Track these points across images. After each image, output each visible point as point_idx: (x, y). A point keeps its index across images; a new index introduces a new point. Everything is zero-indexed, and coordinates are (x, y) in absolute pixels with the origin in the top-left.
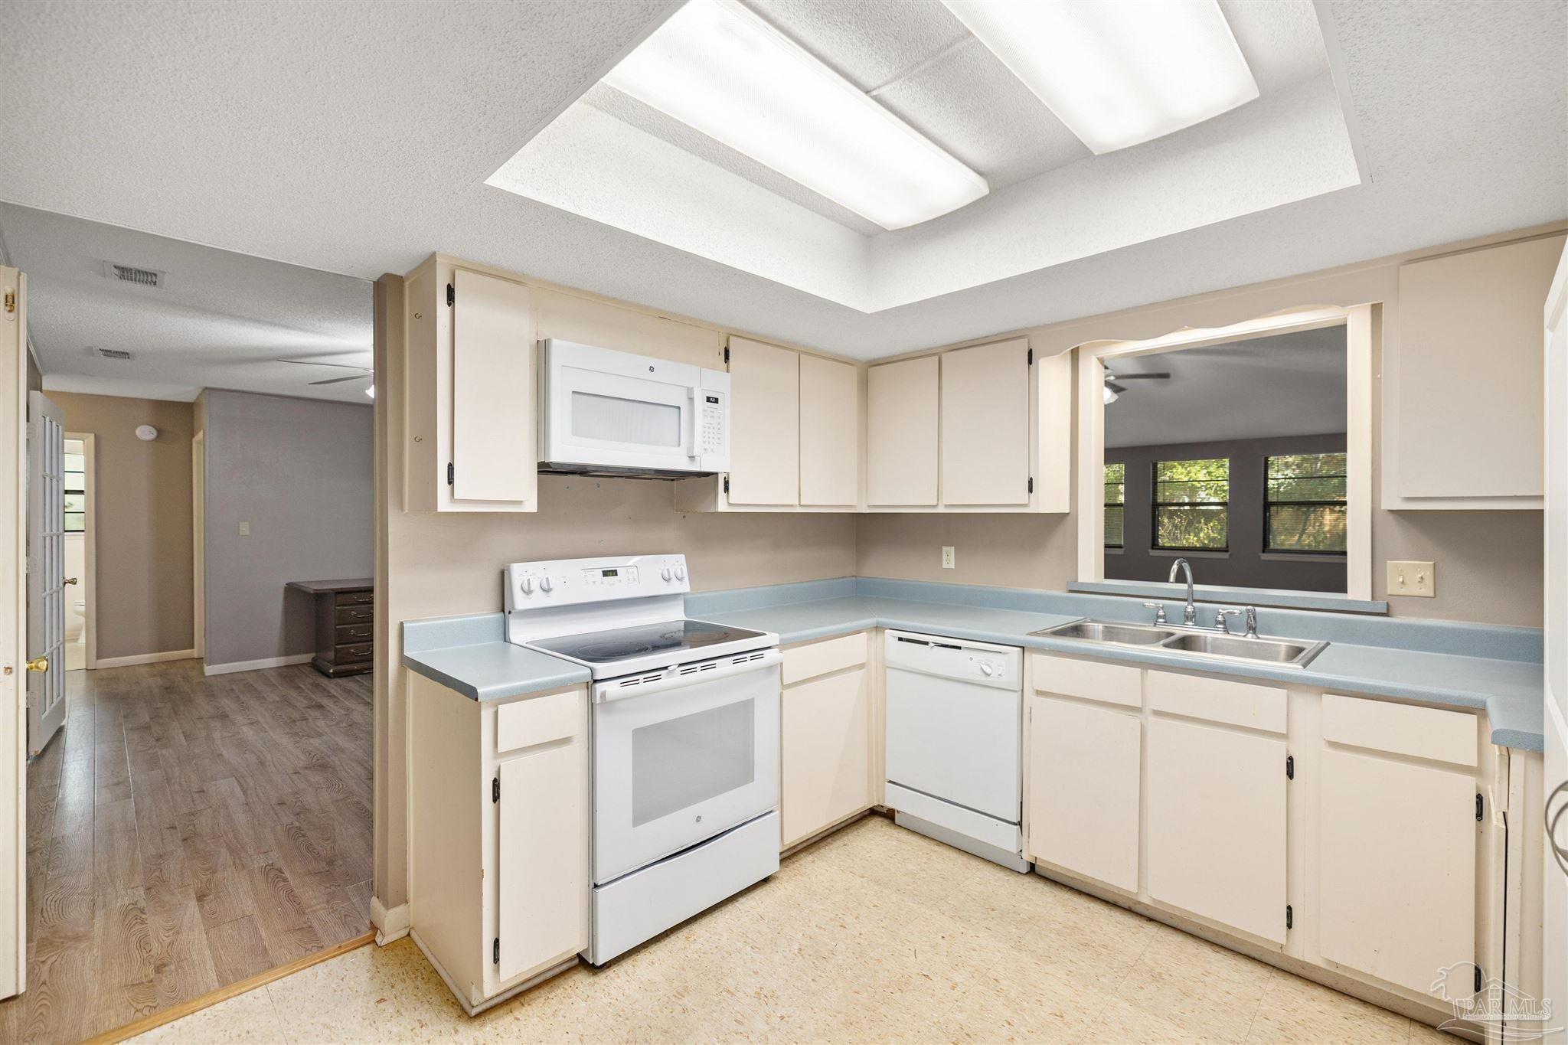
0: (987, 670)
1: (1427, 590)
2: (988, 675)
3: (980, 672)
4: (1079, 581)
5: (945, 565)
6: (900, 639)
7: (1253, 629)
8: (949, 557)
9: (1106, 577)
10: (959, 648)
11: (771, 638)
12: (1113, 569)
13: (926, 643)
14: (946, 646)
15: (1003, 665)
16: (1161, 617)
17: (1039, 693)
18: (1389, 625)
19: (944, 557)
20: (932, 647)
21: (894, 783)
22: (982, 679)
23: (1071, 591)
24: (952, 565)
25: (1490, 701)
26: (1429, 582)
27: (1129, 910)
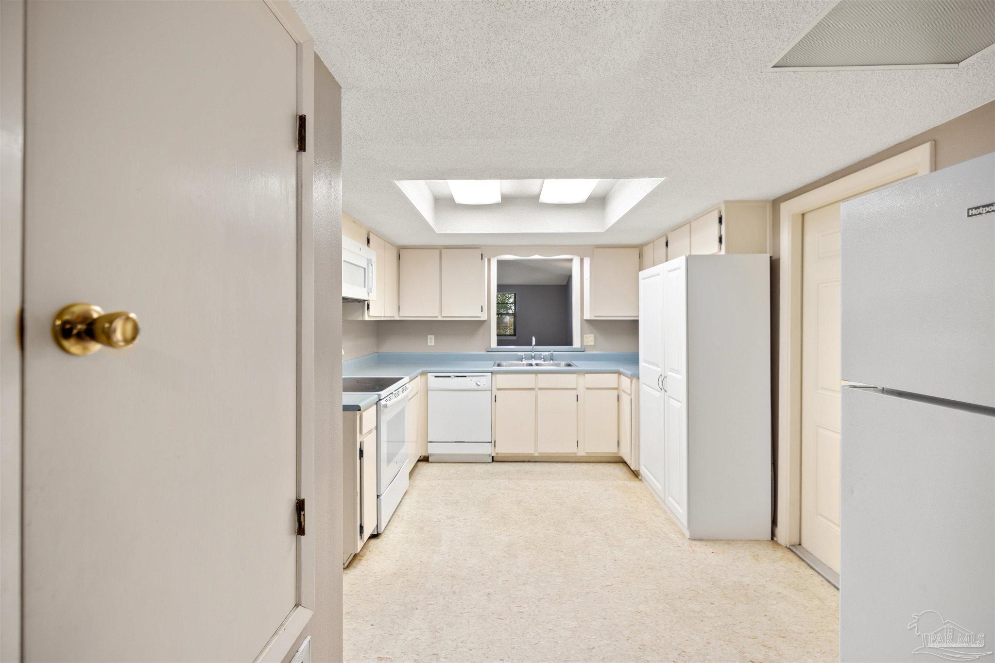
0: (478, 383)
1: (592, 343)
2: (478, 385)
3: (475, 385)
4: (491, 347)
5: (429, 344)
6: (436, 377)
7: (552, 359)
8: (431, 340)
9: (498, 345)
10: (466, 376)
11: (406, 379)
12: (500, 343)
13: (450, 377)
14: (457, 376)
15: (485, 381)
16: (524, 358)
17: (498, 389)
18: (585, 354)
19: (429, 340)
20: (453, 378)
21: (432, 442)
22: (477, 387)
23: (486, 352)
24: (433, 344)
25: (621, 370)
26: (593, 340)
27: (529, 462)
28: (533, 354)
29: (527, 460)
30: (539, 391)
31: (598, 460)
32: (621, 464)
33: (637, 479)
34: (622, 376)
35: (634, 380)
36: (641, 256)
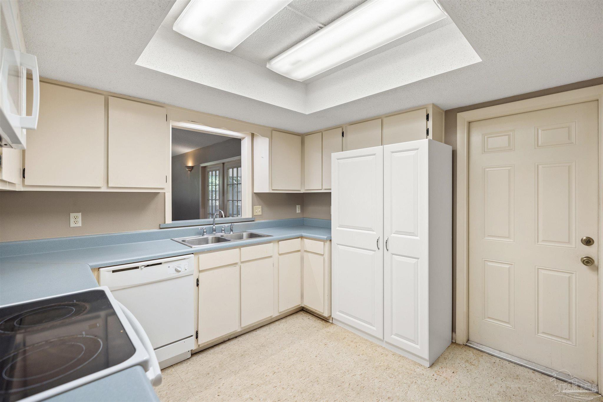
0: (179, 269)
1: (260, 213)
2: (179, 271)
3: (175, 272)
4: (166, 223)
5: (72, 225)
6: (114, 271)
7: (232, 230)
8: (77, 220)
9: (173, 220)
10: (160, 264)
12: (175, 218)
13: (137, 268)
14: (148, 266)
15: (187, 264)
16: (205, 232)
17: (200, 272)
18: (256, 223)
19: (72, 220)
20: (142, 269)
22: (177, 275)
23: (161, 228)
24: (80, 224)
25: (304, 234)
26: (261, 211)
27: (229, 340)
28: (214, 227)
29: (227, 339)
30: (242, 265)
31: (284, 316)
32: (302, 312)
33: (328, 324)
34: (305, 240)
35: (328, 243)
36: (303, 143)
